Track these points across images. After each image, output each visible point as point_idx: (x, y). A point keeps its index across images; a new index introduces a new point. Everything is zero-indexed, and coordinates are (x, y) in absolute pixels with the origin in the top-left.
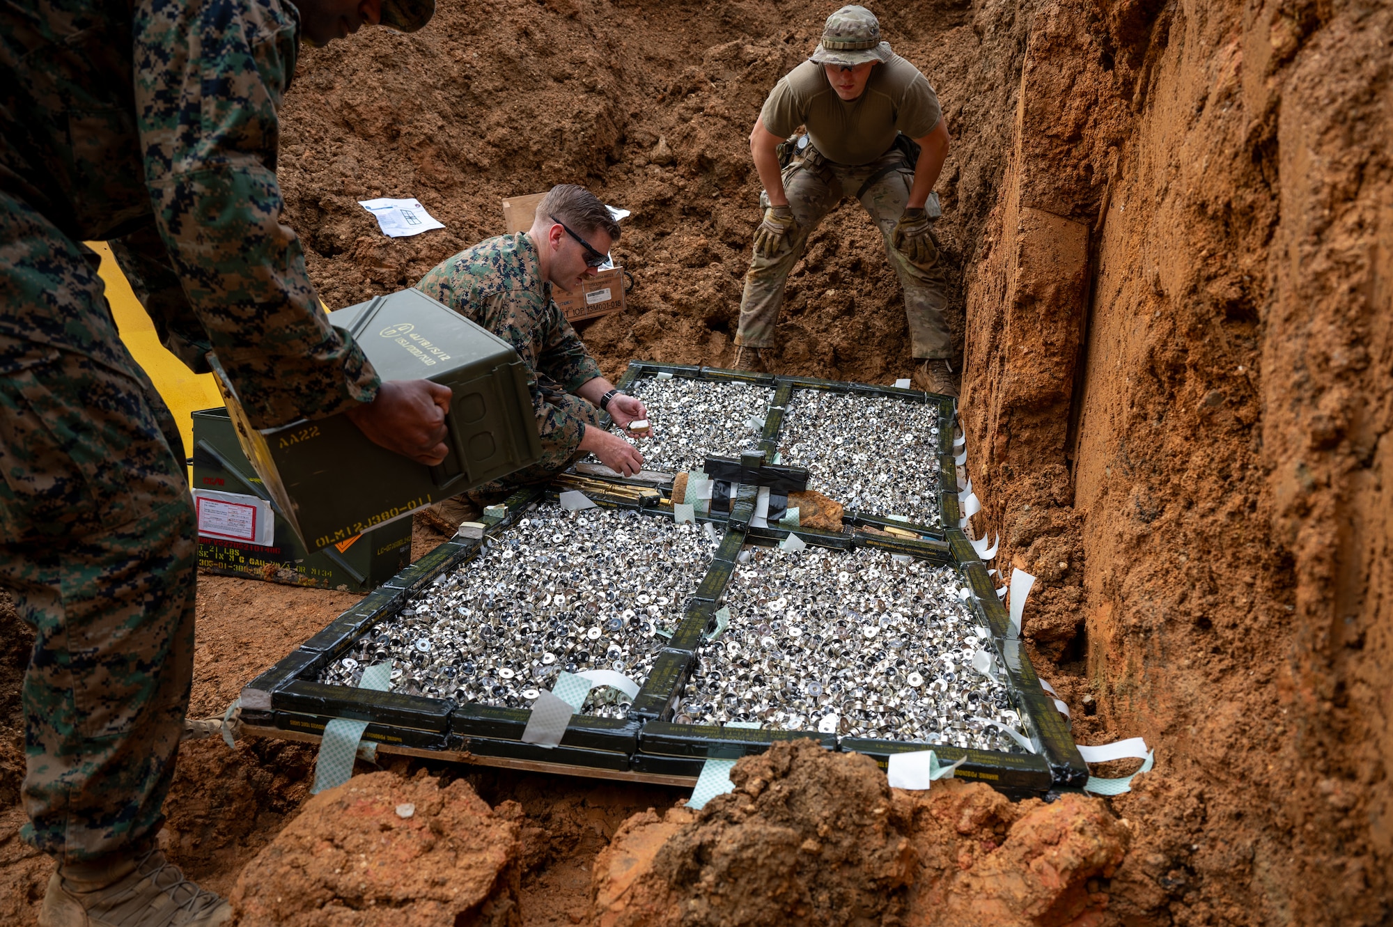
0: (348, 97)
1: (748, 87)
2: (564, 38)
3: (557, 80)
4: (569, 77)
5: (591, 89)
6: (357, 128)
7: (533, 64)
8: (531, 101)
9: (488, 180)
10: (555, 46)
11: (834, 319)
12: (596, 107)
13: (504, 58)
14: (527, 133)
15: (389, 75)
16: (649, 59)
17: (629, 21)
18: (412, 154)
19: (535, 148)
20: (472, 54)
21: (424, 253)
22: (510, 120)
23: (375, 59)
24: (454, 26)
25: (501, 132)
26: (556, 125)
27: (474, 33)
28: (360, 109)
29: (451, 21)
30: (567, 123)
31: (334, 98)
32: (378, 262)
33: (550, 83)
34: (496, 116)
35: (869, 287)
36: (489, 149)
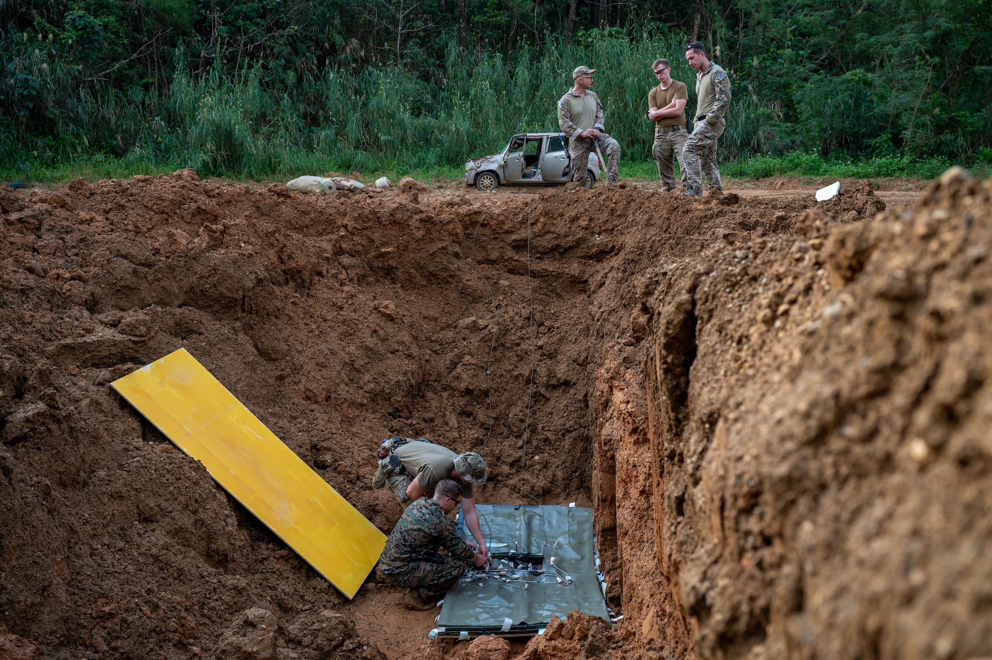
0: (308, 386)
1: (483, 344)
2: (392, 330)
3: (392, 353)
4: (398, 351)
5: (409, 356)
6: (313, 399)
7: (381, 348)
8: (382, 367)
9: (367, 410)
10: (388, 335)
11: (540, 471)
12: (413, 366)
13: (368, 349)
14: (382, 384)
15: (324, 371)
16: (425, 318)
17: (412, 298)
18: (338, 408)
19: (387, 391)
20: (352, 349)
21: (361, 462)
22: (374, 378)
23: (317, 365)
24: (341, 334)
25: (372, 385)
26: (396, 379)
27: (350, 335)
28: (314, 391)
29: (340, 331)
30: (401, 378)
31: (301, 386)
32: (350, 473)
33: (390, 355)
34: (367, 377)
35: (553, 452)
36: (367, 395)
